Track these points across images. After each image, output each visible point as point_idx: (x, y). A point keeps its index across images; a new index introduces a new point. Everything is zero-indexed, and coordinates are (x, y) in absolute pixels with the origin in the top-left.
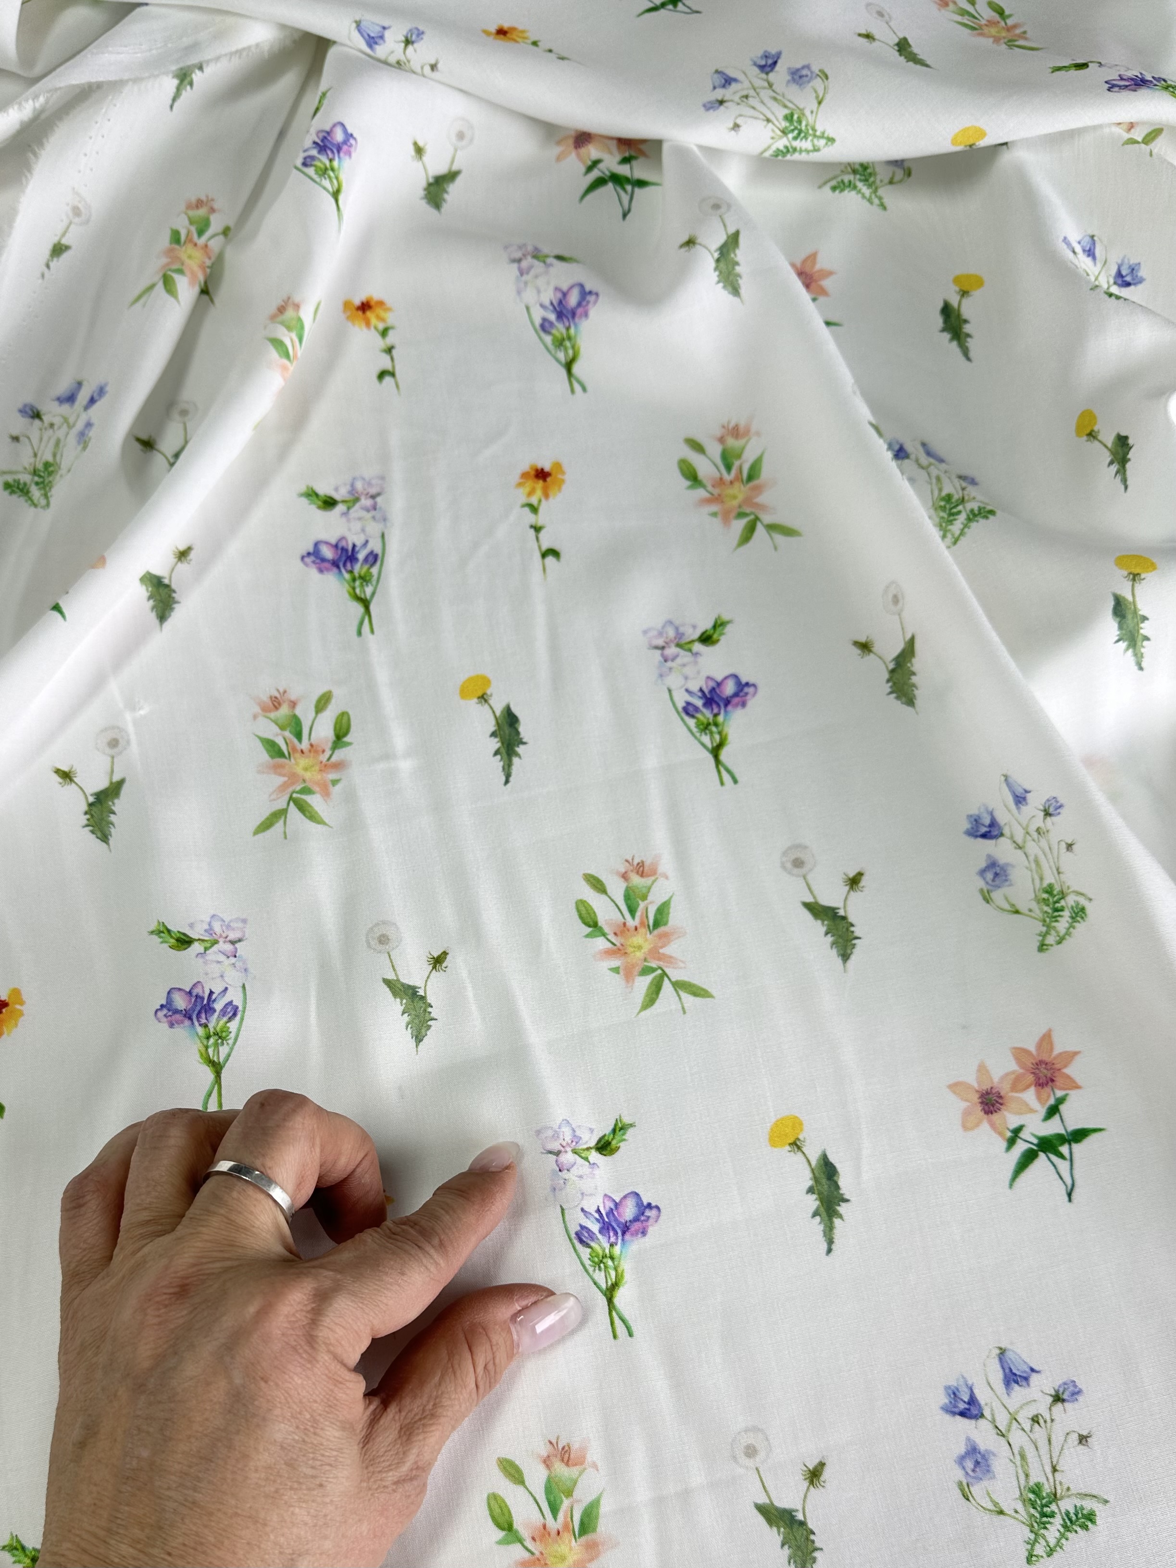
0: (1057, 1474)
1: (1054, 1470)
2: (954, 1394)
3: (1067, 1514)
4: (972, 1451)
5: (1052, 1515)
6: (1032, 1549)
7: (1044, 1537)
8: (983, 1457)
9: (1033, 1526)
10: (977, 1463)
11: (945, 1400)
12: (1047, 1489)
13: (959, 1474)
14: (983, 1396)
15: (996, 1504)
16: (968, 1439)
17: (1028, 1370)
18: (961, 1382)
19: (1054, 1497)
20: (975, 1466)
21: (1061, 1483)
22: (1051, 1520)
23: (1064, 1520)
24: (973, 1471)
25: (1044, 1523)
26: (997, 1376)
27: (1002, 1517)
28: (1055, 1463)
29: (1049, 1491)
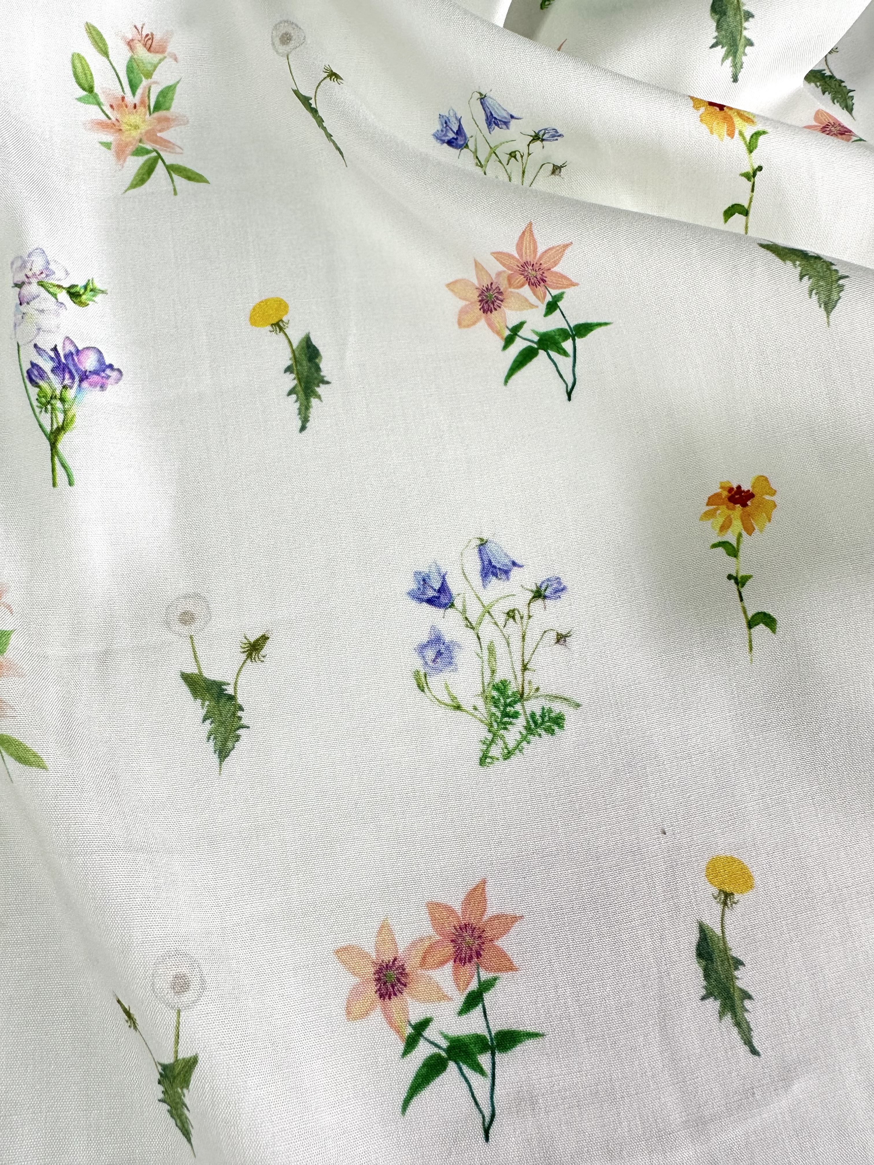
0: (527, 673)
1: (525, 668)
2: (424, 580)
3: (533, 715)
4: (437, 640)
5: (516, 715)
6: (487, 750)
7: (502, 737)
8: (448, 648)
9: (492, 726)
10: (439, 654)
11: (412, 585)
12: (513, 688)
13: (418, 664)
14: (455, 585)
15: (454, 698)
16: (433, 628)
17: (509, 564)
18: (433, 569)
19: (521, 697)
20: (436, 657)
21: (530, 682)
22: (514, 721)
23: (528, 722)
24: (434, 661)
25: (505, 723)
26: (474, 566)
27: (458, 712)
28: (526, 662)
29: (515, 690)
